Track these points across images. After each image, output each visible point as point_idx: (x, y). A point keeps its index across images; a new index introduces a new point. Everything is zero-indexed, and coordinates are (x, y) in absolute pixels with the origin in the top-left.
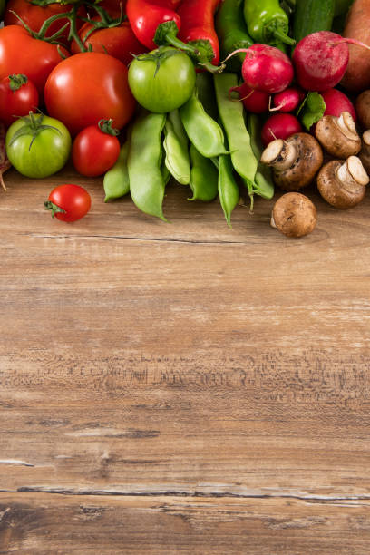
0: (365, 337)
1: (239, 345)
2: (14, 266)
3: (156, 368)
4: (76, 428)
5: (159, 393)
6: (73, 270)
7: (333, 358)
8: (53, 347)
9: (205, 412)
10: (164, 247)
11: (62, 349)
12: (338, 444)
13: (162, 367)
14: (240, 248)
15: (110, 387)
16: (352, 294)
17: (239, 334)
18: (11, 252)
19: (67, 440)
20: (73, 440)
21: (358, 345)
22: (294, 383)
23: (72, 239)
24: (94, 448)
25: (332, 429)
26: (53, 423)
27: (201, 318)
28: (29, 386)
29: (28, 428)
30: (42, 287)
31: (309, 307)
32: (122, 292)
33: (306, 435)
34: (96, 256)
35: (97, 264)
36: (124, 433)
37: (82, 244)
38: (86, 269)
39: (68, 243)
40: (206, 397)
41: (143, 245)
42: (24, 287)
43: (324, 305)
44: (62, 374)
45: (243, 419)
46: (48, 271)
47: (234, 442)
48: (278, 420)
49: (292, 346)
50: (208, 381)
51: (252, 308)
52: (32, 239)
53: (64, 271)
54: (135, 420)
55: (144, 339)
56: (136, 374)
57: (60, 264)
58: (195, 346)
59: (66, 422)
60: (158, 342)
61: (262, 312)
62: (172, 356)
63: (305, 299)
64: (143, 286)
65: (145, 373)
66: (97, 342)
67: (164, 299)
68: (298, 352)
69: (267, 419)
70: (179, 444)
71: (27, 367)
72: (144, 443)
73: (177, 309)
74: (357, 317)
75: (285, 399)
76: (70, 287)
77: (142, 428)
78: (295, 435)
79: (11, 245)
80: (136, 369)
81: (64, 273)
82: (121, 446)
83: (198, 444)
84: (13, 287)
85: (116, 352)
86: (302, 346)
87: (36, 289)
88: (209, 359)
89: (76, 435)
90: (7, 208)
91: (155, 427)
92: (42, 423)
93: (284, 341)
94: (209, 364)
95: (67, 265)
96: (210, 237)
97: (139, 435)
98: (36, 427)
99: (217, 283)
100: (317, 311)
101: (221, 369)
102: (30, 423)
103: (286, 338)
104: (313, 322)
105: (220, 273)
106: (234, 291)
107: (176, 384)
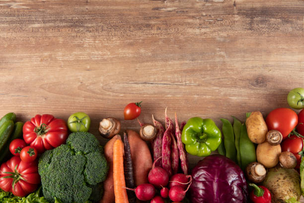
0: (94, 45)
1: (131, 41)
2: (201, 70)
3: (154, 31)
4: (174, 10)
5: (153, 22)
6: (182, 69)
7: (104, 37)
8: (184, 38)
9: (140, 17)
10: (155, 80)
11: (181, 37)
12: (105, 7)
13: (153, 32)
14: (130, 81)
15: (166, 24)
16: (97, 62)
17: (131, 44)
18: (203, 76)
19: (177, 6)
20: (175, 6)
21: (97, 42)
22: (116, 27)
23: (184, 83)
24: (169, 4)
25: (107, 12)
26: (180, 12)
27: (142, 51)
28: (189, 24)
29: (187, 10)
30: (191, 62)
31: (110, 56)
32: (167, 61)
33: (114, 10)
34: (176, 75)
35: (175, 72)
36: (162, 9)
37: (181, 81)
38: (178, 69)
39: (185, 82)
40: (140, 22)
41: (162, 81)
42: (196, 61)
43: (106, 57)
44: (181, 28)
45: (130, 15)
46: (190, 69)
47: (132, 7)
48: (121, 15)
49: (116, 41)
50: (139, 27)
51: (127, 55)
52: (197, 83)
53: (186, 69)
54: (159, 14)
55: (159, 42)
56: (160, 29)
57: (186, 71)
58: (143, 40)
59: (177, 12)
60: (154, 41)
61: (124, 53)
62: (150, 36)
63: (111, 59)
64: (160, 63)
65: (157, 29)
66: (172, 41)
67: (153, 58)
68: (114, 39)
69: (123, 15)
70: (146, 6)
71: (190, 30)
72: (156, 6)
73: (149, 54)
74: (96, 52)
75: (118, 22)
76: (182, 62)
77: (157, 11)
78: (116, 10)
79: (203, 79)
80: (160, 31)
81: (185, 68)
82: (162, 5)
83: (142, 6)
84: (200, 61)
85: (166, 37)
86: (113, 41)
87: (192, 61)
88: (140, 35)
89: (174, 8)
90: (207, 97)
91: (153, 11)
92: (183, 11)
93: (118, 43)
94: (139, 33)
95: (184, 71)
96: (140, 85)
97: (157, 9)
98: (185, 10)
99: (138, 65)
100: (108, 55)
101: (136, 32)
102: (187, 11)
103: (117, 44)
104: (109, 50)
105: (137, 69)
106: (133, 62)
107: (148, 26)
